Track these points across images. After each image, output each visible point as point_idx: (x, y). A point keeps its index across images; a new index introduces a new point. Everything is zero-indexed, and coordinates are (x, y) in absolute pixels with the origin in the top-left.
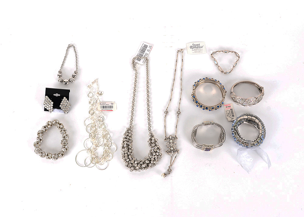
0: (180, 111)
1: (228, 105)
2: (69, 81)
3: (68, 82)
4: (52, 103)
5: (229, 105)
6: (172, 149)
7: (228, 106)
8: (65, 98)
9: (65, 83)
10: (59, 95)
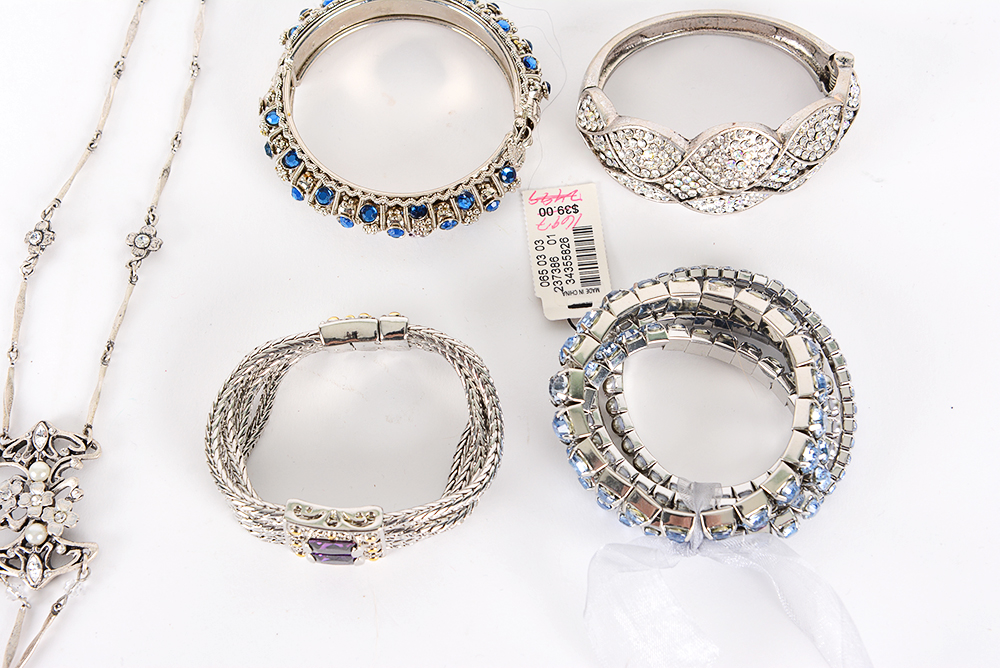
0: (162, 228)
1: (558, 197)
5: (571, 195)
6: (35, 534)
7: (555, 205)
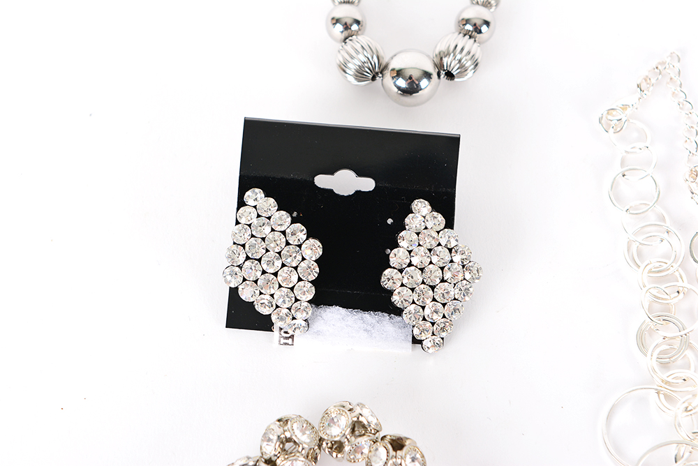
2: (439, 66)
3: (427, 75)
4: (313, 249)
8: (421, 207)
9: (402, 83)
10: (368, 184)
